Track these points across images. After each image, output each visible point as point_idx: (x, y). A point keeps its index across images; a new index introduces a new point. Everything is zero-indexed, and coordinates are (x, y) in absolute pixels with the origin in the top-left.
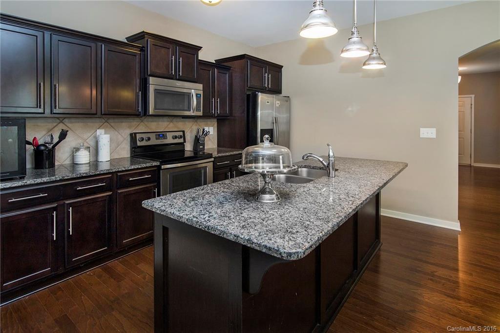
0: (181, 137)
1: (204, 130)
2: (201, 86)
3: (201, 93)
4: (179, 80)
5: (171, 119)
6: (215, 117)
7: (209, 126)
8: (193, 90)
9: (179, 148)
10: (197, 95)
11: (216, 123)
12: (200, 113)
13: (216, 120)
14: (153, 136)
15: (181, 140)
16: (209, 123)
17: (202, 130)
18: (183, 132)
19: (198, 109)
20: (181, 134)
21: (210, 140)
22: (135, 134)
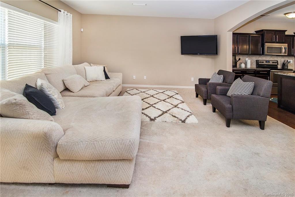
0: (276, 63)
1: (287, 61)
2: (287, 44)
3: (287, 47)
4: (276, 43)
5: (271, 56)
6: (294, 56)
7: (290, 60)
8: (283, 46)
9: (276, 67)
10: (285, 48)
11: (294, 58)
12: (287, 54)
13: (294, 57)
14: (265, 62)
15: (276, 64)
16: (290, 58)
17: (286, 61)
18: (277, 61)
19: (285, 53)
20: (276, 61)
21: (290, 65)
22: (258, 60)
